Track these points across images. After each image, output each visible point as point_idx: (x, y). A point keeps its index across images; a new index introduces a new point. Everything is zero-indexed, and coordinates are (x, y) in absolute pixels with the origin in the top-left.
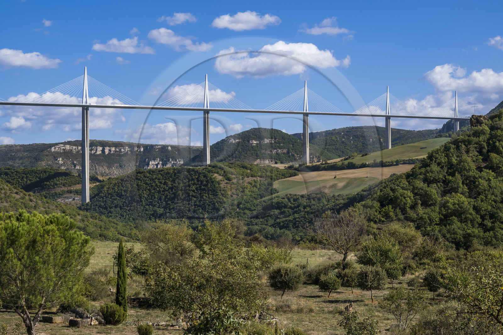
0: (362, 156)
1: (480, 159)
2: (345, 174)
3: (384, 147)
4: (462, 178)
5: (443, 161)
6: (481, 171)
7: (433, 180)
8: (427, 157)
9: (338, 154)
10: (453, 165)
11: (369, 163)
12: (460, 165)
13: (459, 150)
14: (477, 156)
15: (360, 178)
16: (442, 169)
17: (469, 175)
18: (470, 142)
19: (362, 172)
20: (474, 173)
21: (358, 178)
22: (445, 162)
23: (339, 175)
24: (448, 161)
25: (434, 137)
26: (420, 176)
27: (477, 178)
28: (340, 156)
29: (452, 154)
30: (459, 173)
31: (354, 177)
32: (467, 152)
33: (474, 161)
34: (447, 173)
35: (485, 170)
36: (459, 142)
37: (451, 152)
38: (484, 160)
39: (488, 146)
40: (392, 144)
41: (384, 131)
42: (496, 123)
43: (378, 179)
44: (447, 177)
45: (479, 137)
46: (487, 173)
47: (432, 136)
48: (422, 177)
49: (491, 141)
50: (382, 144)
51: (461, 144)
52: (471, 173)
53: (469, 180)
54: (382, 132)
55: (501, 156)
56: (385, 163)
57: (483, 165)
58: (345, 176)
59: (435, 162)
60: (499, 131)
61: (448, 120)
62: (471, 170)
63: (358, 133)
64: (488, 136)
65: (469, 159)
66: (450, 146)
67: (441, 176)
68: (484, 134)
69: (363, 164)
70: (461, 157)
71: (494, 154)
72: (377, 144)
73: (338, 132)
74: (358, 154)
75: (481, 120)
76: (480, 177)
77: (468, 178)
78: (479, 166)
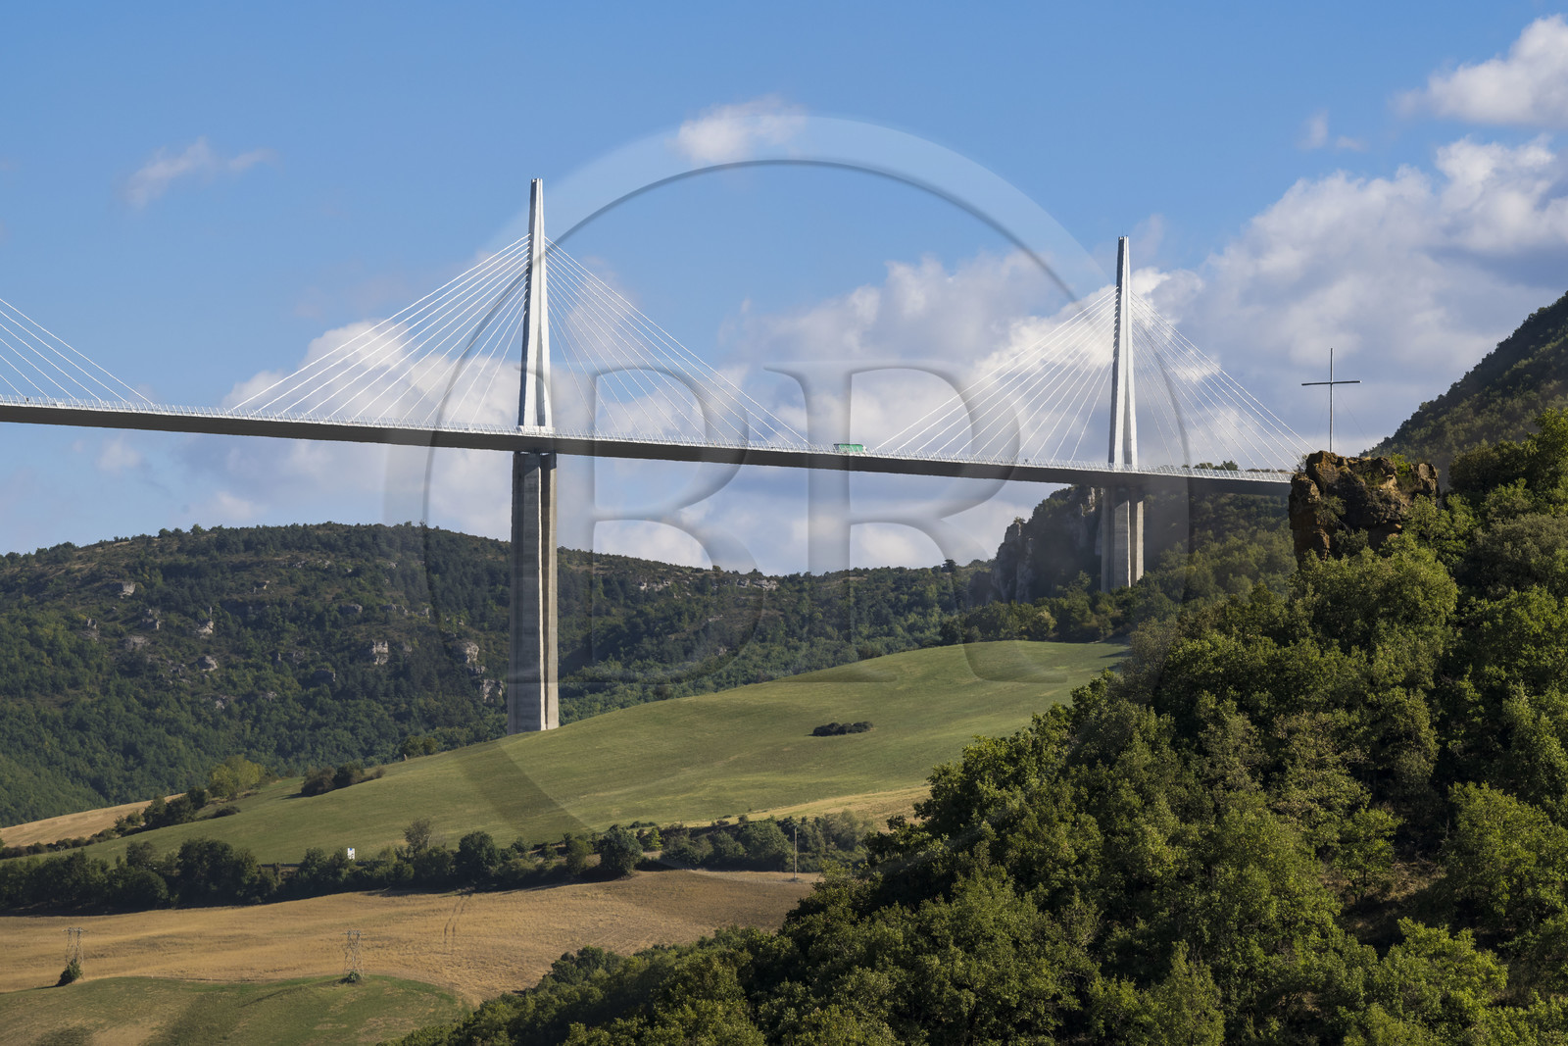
0: (310, 790)
1: (1380, 834)
2: (153, 944)
3: (491, 716)
4: (1226, 1000)
5: (1067, 850)
6: (1385, 940)
7: (975, 1012)
8: (922, 810)
9: (88, 771)
10: (1146, 884)
11: (372, 850)
12: (1204, 887)
13: (1203, 752)
14: (1353, 808)
15: (291, 987)
16: (1056, 916)
17: (1281, 972)
18: (1289, 690)
19: (307, 932)
20: (1330, 960)
21: (269, 984)
22: (1083, 859)
23: (100, 954)
24: (1108, 848)
25: (931, 633)
26: (872, 977)
27: (1350, 1002)
28: (103, 792)
29: (1139, 790)
30: (1203, 951)
31: (233, 977)
32: (1271, 773)
33: (1323, 853)
34: (1095, 949)
35: (1421, 930)
36: (1195, 687)
37: (1129, 774)
38: (1412, 844)
39: (1441, 726)
40: (563, 693)
41: (493, 574)
42: (1511, 525)
43: (447, 996)
44: (1097, 986)
45: (1367, 642)
46: (1438, 954)
47: (911, 629)
48: (880, 980)
49: (1466, 684)
50: (477, 685)
51: (1221, 698)
52: (1302, 958)
53: (1280, 1013)
54: (477, 582)
55: (1551, 812)
56: (505, 857)
57: (1406, 883)
58: (152, 968)
59: (997, 854)
60: (1538, 595)
61: (1046, 490)
62: (1305, 932)
63: (268, 588)
64: (1441, 638)
65: (1286, 838)
66: (1121, 722)
67: (1047, 982)
68: (1412, 616)
69: (311, 857)
70: (1217, 810)
71: (1497, 795)
72: (427, 683)
73: (94, 577)
74: (269, 776)
75: (1387, 500)
76: (1378, 993)
77: (1275, 996)
78: (1369, 891)
